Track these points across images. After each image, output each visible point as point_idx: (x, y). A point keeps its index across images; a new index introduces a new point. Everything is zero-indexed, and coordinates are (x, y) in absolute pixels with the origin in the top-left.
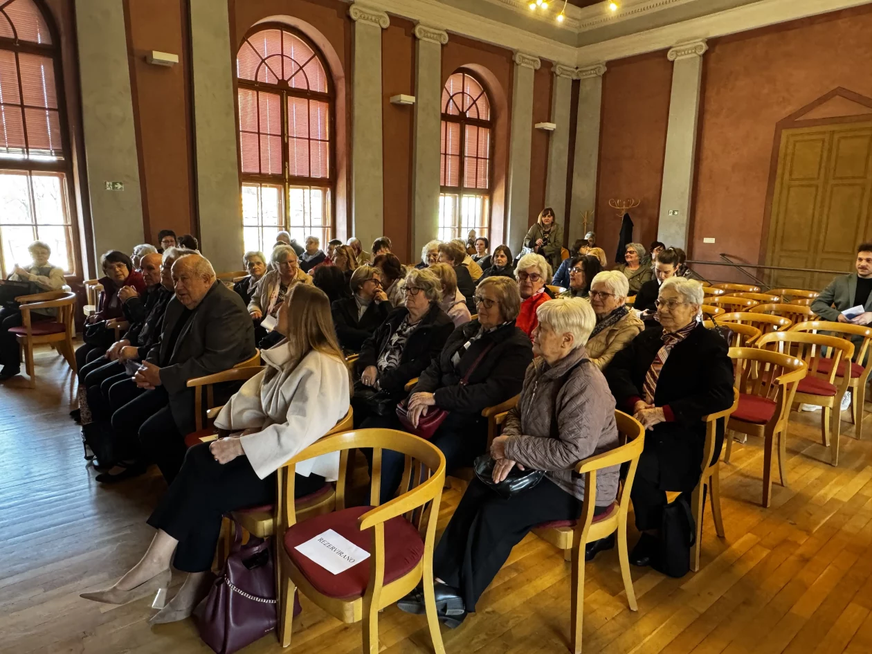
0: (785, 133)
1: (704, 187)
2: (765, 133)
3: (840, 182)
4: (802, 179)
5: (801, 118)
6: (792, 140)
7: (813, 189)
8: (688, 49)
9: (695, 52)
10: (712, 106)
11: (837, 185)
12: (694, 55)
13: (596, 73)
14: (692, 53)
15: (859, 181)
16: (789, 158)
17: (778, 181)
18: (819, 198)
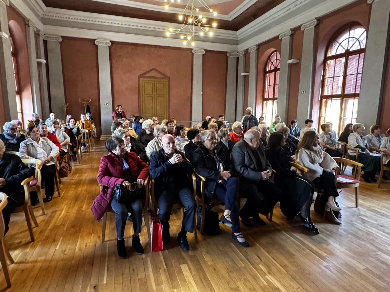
0: (141, 79)
1: (116, 95)
2: (135, 79)
3: (159, 96)
4: (148, 95)
5: (145, 75)
6: (143, 82)
7: (152, 98)
8: (104, 42)
9: (107, 44)
10: (115, 66)
11: (158, 97)
12: (106, 45)
13: (57, 40)
14: (105, 44)
15: (163, 96)
16: (143, 88)
17: (141, 95)
18: (153, 100)
